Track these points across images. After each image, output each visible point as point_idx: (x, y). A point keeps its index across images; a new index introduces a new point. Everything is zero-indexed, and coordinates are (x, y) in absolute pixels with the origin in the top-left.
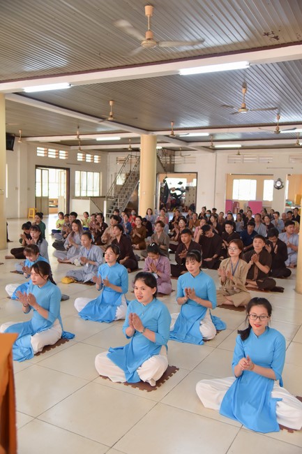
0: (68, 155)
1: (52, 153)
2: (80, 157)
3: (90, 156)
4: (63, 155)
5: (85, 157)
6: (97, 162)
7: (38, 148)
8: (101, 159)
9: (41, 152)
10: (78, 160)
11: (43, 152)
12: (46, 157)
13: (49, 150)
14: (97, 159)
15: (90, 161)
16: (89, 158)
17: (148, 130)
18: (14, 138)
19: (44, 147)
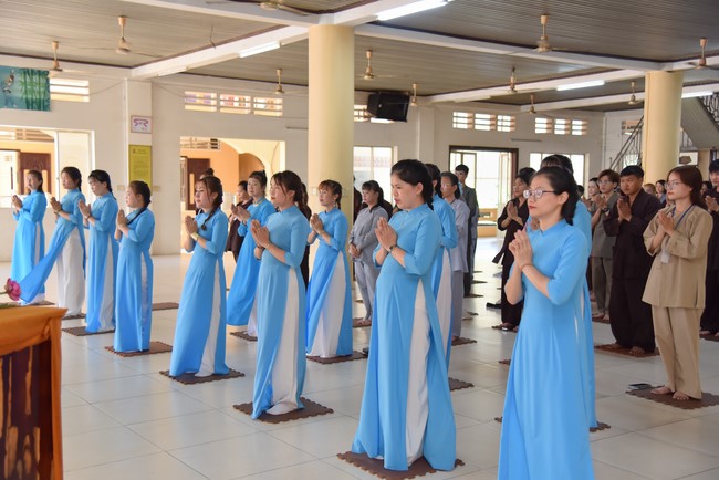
0: (516, 124)
1: (483, 122)
2: (541, 126)
3: (563, 121)
4: (505, 123)
5: (552, 126)
6: (580, 133)
7: (455, 114)
8: (587, 128)
9: (461, 121)
10: (537, 131)
11: (466, 121)
12: (471, 131)
13: (477, 116)
14: (578, 127)
15: (563, 132)
16: (560, 127)
17: (659, 61)
18: (407, 99)
19: (468, 112)
